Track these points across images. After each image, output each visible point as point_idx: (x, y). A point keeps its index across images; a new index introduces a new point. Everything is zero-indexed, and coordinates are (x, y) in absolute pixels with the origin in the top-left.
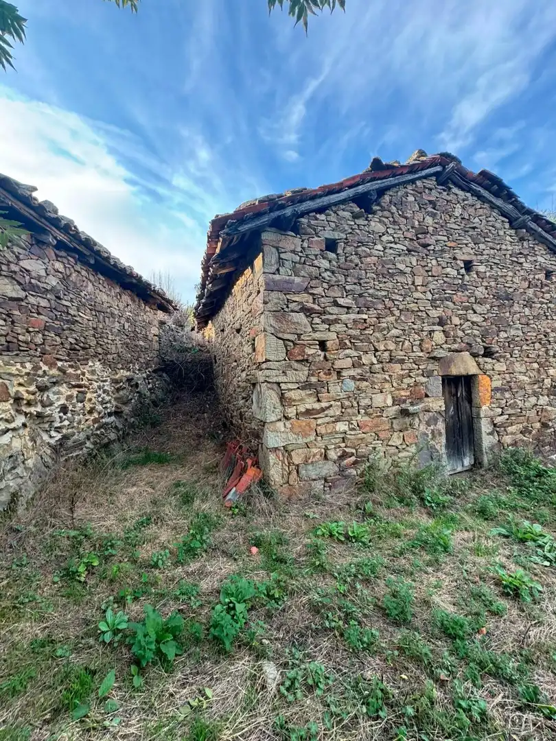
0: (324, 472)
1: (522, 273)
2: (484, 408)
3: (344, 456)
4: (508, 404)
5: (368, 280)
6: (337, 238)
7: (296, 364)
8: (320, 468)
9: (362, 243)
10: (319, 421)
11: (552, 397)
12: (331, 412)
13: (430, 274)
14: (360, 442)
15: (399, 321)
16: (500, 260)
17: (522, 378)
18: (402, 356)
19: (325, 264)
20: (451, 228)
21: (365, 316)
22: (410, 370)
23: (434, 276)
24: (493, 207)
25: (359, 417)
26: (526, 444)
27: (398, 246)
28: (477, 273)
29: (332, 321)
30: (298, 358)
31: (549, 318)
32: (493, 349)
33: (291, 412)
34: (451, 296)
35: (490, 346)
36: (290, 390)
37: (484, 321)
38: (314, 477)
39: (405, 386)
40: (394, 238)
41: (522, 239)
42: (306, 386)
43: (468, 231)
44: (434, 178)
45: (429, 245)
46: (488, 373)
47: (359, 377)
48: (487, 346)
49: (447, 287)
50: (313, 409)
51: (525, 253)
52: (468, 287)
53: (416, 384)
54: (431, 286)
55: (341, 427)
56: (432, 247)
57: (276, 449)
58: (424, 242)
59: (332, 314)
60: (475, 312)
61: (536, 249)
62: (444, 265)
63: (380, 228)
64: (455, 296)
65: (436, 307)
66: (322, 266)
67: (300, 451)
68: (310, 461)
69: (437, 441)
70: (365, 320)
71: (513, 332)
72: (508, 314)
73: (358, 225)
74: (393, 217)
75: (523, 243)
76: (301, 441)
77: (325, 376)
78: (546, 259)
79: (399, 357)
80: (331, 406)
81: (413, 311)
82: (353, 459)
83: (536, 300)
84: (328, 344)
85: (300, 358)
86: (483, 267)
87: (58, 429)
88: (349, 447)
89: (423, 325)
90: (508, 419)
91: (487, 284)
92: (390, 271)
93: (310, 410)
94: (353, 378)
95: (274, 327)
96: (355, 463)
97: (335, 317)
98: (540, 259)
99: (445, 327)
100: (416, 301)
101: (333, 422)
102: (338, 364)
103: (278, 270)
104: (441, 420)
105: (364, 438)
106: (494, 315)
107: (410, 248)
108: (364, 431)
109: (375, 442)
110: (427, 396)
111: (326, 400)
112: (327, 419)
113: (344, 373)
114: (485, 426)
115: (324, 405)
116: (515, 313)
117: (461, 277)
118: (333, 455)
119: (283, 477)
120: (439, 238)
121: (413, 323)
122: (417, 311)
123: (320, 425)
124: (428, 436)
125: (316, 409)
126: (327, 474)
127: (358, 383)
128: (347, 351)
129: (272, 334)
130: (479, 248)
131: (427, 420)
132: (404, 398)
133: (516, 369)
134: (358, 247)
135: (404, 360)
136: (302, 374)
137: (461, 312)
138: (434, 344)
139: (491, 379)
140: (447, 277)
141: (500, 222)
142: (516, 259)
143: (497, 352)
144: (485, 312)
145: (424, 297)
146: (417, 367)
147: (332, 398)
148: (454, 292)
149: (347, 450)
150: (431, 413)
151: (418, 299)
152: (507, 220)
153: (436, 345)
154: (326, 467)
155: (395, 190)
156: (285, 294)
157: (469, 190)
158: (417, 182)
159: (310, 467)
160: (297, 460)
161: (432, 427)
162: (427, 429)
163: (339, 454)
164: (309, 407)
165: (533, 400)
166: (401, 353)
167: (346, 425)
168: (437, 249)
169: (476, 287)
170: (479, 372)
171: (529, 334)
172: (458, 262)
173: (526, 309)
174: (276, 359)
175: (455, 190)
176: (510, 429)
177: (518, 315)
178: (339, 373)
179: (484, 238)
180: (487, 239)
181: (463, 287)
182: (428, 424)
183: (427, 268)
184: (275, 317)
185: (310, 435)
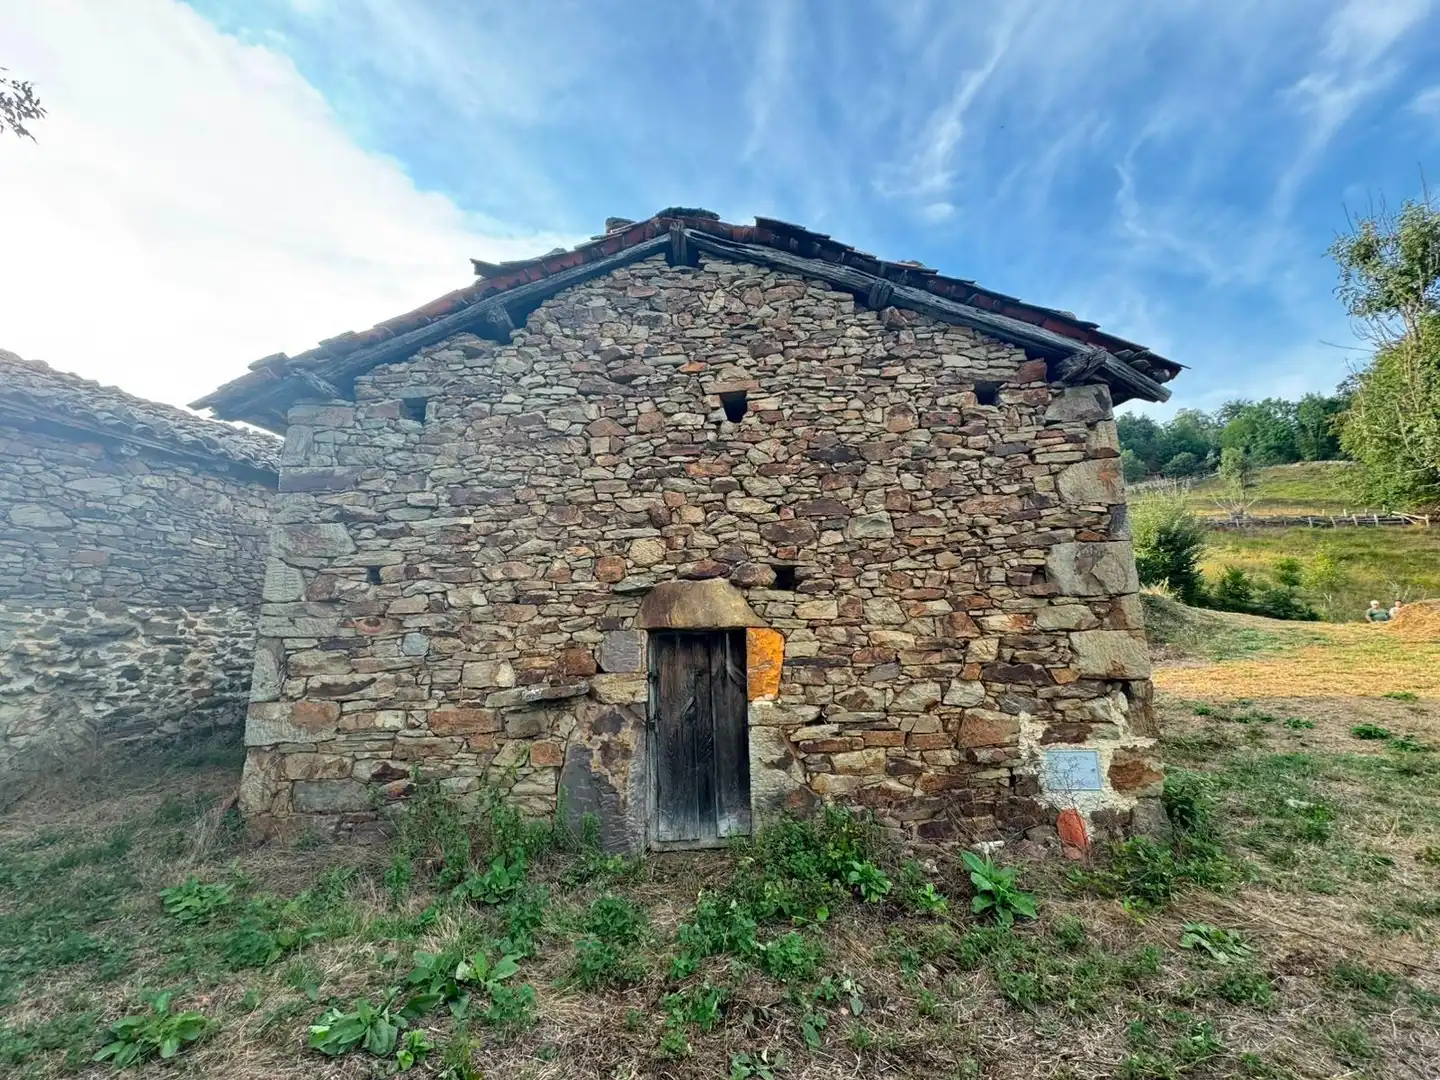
0: (341, 800)
1: (894, 397)
2: (757, 703)
3: (384, 775)
4: (838, 697)
5: (481, 457)
6: (426, 395)
7: (315, 607)
8: (332, 792)
9: (475, 396)
10: (347, 707)
11: (998, 687)
12: (370, 692)
13: (632, 429)
14: (426, 751)
15: (545, 525)
16: (825, 379)
17: (889, 635)
18: (543, 590)
19: (397, 440)
20: (695, 338)
21: (465, 521)
22: (561, 617)
23: (642, 433)
24: (808, 277)
25: (432, 705)
26: (898, 802)
27: (556, 389)
28: (757, 412)
29: (395, 532)
30: (320, 598)
31: (987, 489)
32: (799, 572)
33: (296, 686)
34: (684, 466)
35: (790, 563)
36: (298, 650)
37: (773, 511)
38: (319, 808)
39: (544, 649)
40: (545, 377)
41: (892, 328)
42: (330, 643)
43: (739, 336)
44: (661, 256)
45: (635, 377)
46: (775, 625)
47: (438, 629)
48: (781, 563)
49: (671, 449)
50: (336, 685)
51: (904, 355)
52: (729, 444)
53: (571, 645)
54: (631, 453)
55: (388, 719)
56: (642, 380)
57: (258, 749)
58: (623, 374)
59: (397, 521)
60: (748, 495)
61: (937, 341)
62: (669, 408)
63: (518, 365)
64: (693, 467)
65: (642, 492)
66: (387, 444)
67: (300, 756)
68: (317, 776)
69: (614, 769)
70: (467, 527)
71: (859, 530)
72: (848, 491)
73: (471, 368)
74: (549, 343)
75: (897, 336)
76: (304, 738)
77: (367, 627)
78: (972, 359)
79: (534, 593)
80: (373, 680)
81: (580, 504)
82: (404, 783)
83: (939, 452)
84: (382, 573)
85: (325, 596)
86: (771, 400)
87: (112, 700)
88: (396, 759)
89: (604, 529)
90: (838, 734)
91: (783, 433)
92: (532, 436)
93: (329, 685)
94: (424, 631)
95: (285, 549)
96: (409, 790)
97: (402, 525)
98: (952, 360)
99: (664, 529)
100: (588, 484)
101: (373, 710)
102: (397, 606)
103: (307, 459)
104: (631, 723)
105: (434, 745)
106: (806, 496)
107: (584, 388)
108: (436, 732)
109: (460, 755)
110: (600, 670)
111: (367, 670)
112: (362, 704)
113: (410, 623)
114: (761, 748)
115: (359, 678)
116: (872, 487)
117: (714, 426)
118: (364, 770)
119: (262, 799)
120: (661, 359)
121: (580, 525)
122: (593, 503)
123: (346, 713)
124: (591, 755)
125: (342, 685)
126: (345, 805)
127: (436, 641)
128: (419, 584)
129: (281, 559)
130: (765, 364)
131: (593, 720)
132: (538, 672)
133: (872, 616)
134: (467, 403)
135: (545, 597)
136: (328, 623)
137: (709, 496)
138: (630, 564)
139: (785, 637)
140: (677, 430)
141: (826, 305)
142: (876, 372)
143: (808, 577)
144: (780, 492)
145: (611, 476)
146: (579, 610)
147: (378, 666)
148: (691, 458)
149: (393, 765)
150: (605, 708)
151: (593, 480)
152: (851, 296)
153: (635, 565)
154: (346, 792)
155: (561, 295)
156: (316, 496)
157: (748, 259)
158: (616, 273)
159: (314, 789)
160: (293, 772)
161: (605, 737)
162: (590, 739)
163: (374, 771)
164: (327, 679)
165: (928, 691)
166: (541, 584)
167: (397, 717)
168: (654, 380)
169: (754, 443)
170: (752, 620)
171: (916, 532)
172: (708, 399)
173: (907, 475)
174: (280, 598)
175: (712, 265)
176: (840, 759)
177: (880, 492)
178: (399, 623)
179: (783, 341)
180: (787, 344)
181: (719, 447)
182: (596, 729)
183: (624, 421)
184: (289, 532)
185: (321, 730)
